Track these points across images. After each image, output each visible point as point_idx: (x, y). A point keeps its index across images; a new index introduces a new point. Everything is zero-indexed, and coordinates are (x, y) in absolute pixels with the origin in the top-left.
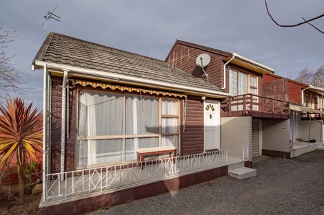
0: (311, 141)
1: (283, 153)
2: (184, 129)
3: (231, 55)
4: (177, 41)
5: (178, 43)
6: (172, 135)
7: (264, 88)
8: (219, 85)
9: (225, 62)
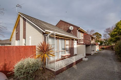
0: (93, 51)
1: (90, 54)
2: (70, 48)
3: (80, 28)
4: (61, 20)
5: (61, 21)
6: (68, 50)
7: (84, 37)
8: (76, 36)
9: (77, 29)
